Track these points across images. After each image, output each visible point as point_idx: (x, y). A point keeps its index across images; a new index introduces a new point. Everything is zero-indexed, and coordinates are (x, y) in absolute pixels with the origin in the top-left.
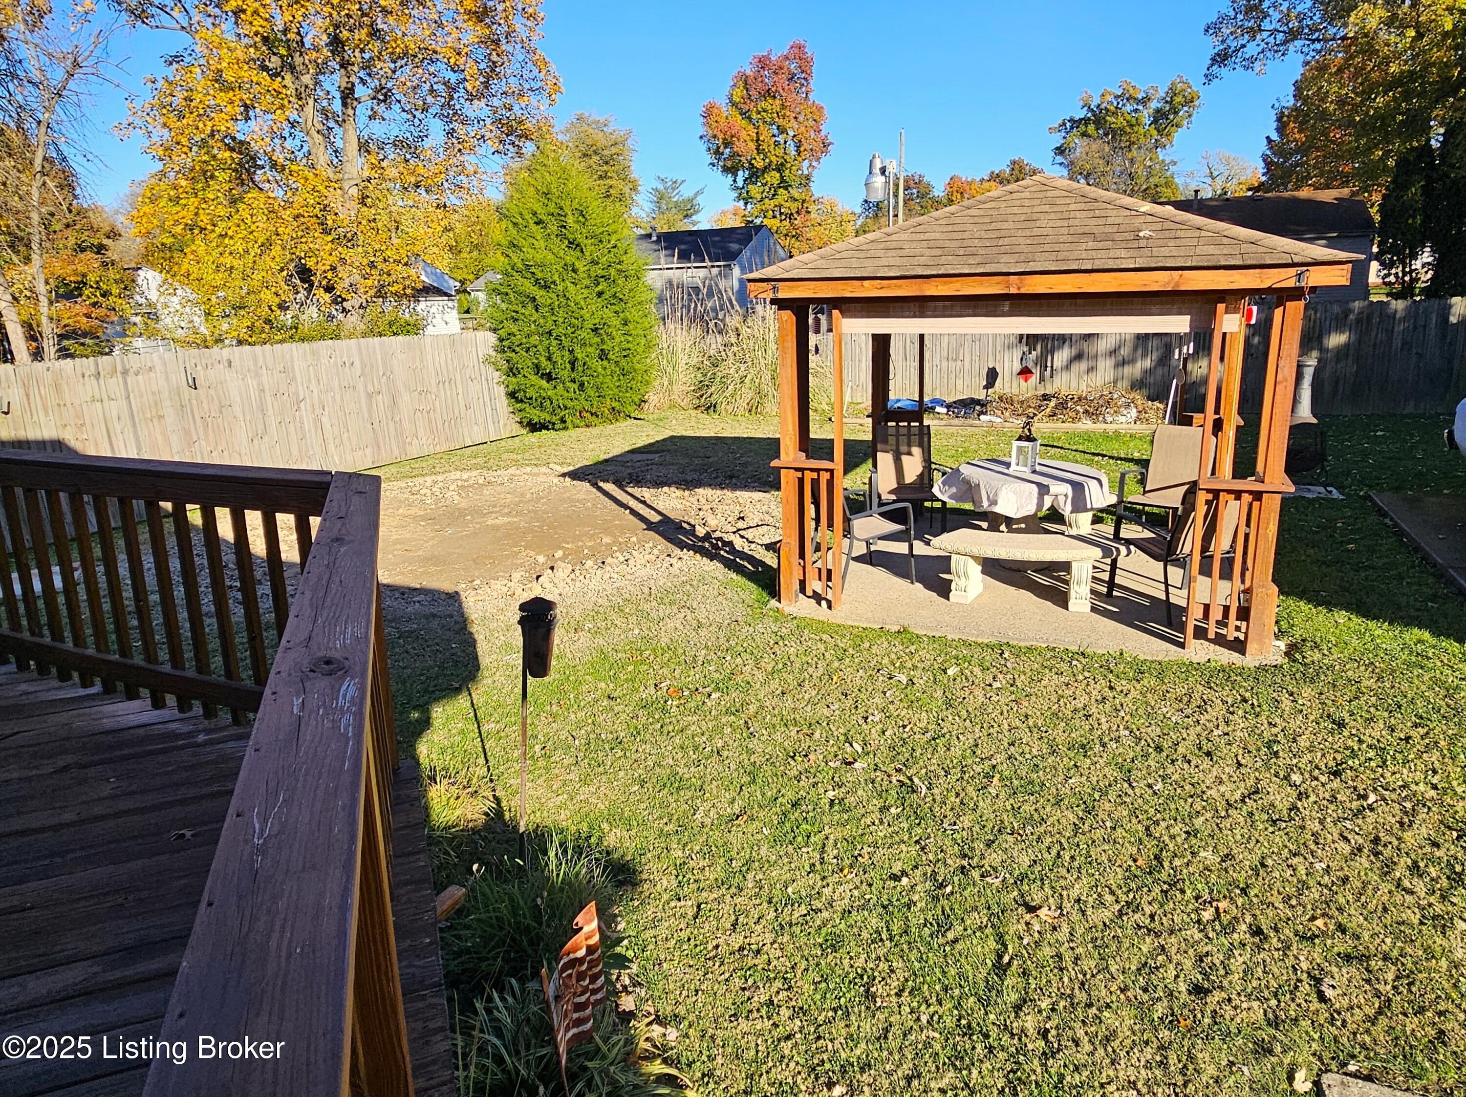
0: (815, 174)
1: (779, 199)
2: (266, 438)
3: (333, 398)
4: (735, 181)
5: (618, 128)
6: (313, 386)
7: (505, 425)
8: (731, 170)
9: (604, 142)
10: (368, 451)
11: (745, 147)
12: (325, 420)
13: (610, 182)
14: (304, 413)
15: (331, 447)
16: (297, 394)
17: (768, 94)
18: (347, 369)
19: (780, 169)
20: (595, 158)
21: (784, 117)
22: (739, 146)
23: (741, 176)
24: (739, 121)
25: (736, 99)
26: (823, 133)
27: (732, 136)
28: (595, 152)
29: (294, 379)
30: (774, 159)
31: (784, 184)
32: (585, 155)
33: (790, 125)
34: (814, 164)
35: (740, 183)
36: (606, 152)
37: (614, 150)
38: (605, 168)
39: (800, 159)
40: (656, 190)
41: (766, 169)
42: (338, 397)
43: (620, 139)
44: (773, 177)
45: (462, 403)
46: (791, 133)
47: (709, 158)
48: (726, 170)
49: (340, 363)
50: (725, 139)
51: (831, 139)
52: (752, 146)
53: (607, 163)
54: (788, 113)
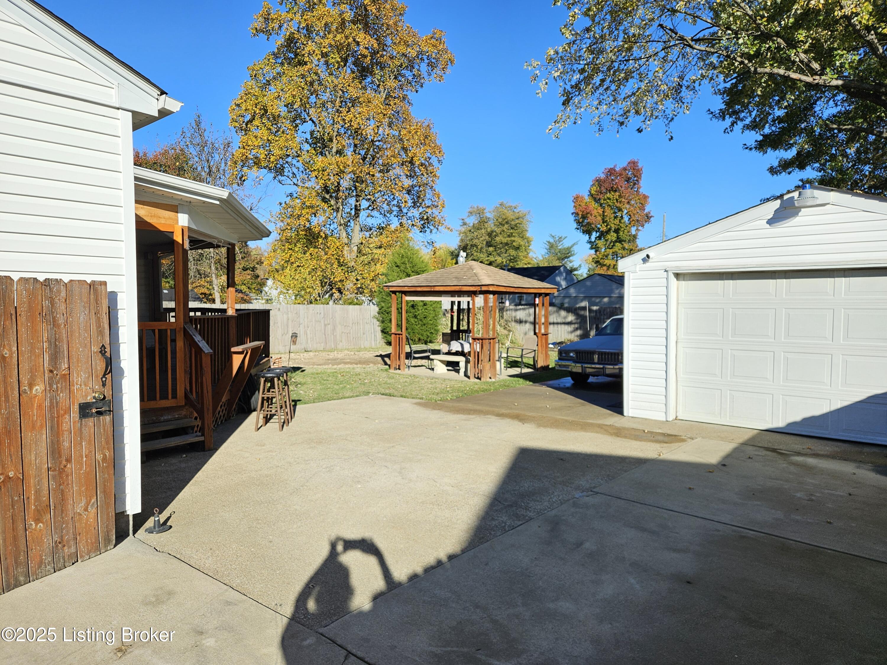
0: (640, 235)
1: (616, 249)
2: (287, 335)
3: (312, 324)
4: (590, 238)
5: (521, 209)
6: (306, 320)
7: (379, 342)
8: (588, 232)
9: (513, 217)
10: (322, 345)
11: (595, 219)
12: (308, 332)
13: (513, 239)
14: (301, 328)
15: (309, 341)
16: (300, 322)
17: (613, 190)
18: (318, 315)
19: (617, 231)
20: (506, 226)
21: (620, 202)
22: (591, 219)
23: (594, 235)
24: (594, 205)
25: (593, 192)
26: (646, 211)
27: (587, 213)
28: (507, 223)
29: (299, 316)
30: (613, 225)
31: (619, 240)
32: (501, 224)
33: (624, 206)
34: (640, 228)
35: (593, 239)
36: (513, 223)
37: (517, 221)
38: (512, 231)
39: (630, 226)
40: (549, 242)
41: (608, 231)
42: (314, 324)
43: (521, 215)
44: (612, 236)
45: (362, 332)
46: (626, 211)
47: (575, 225)
48: (584, 232)
49: (316, 312)
50: (582, 215)
51: (652, 214)
52: (599, 218)
53: (512, 228)
54: (623, 200)
